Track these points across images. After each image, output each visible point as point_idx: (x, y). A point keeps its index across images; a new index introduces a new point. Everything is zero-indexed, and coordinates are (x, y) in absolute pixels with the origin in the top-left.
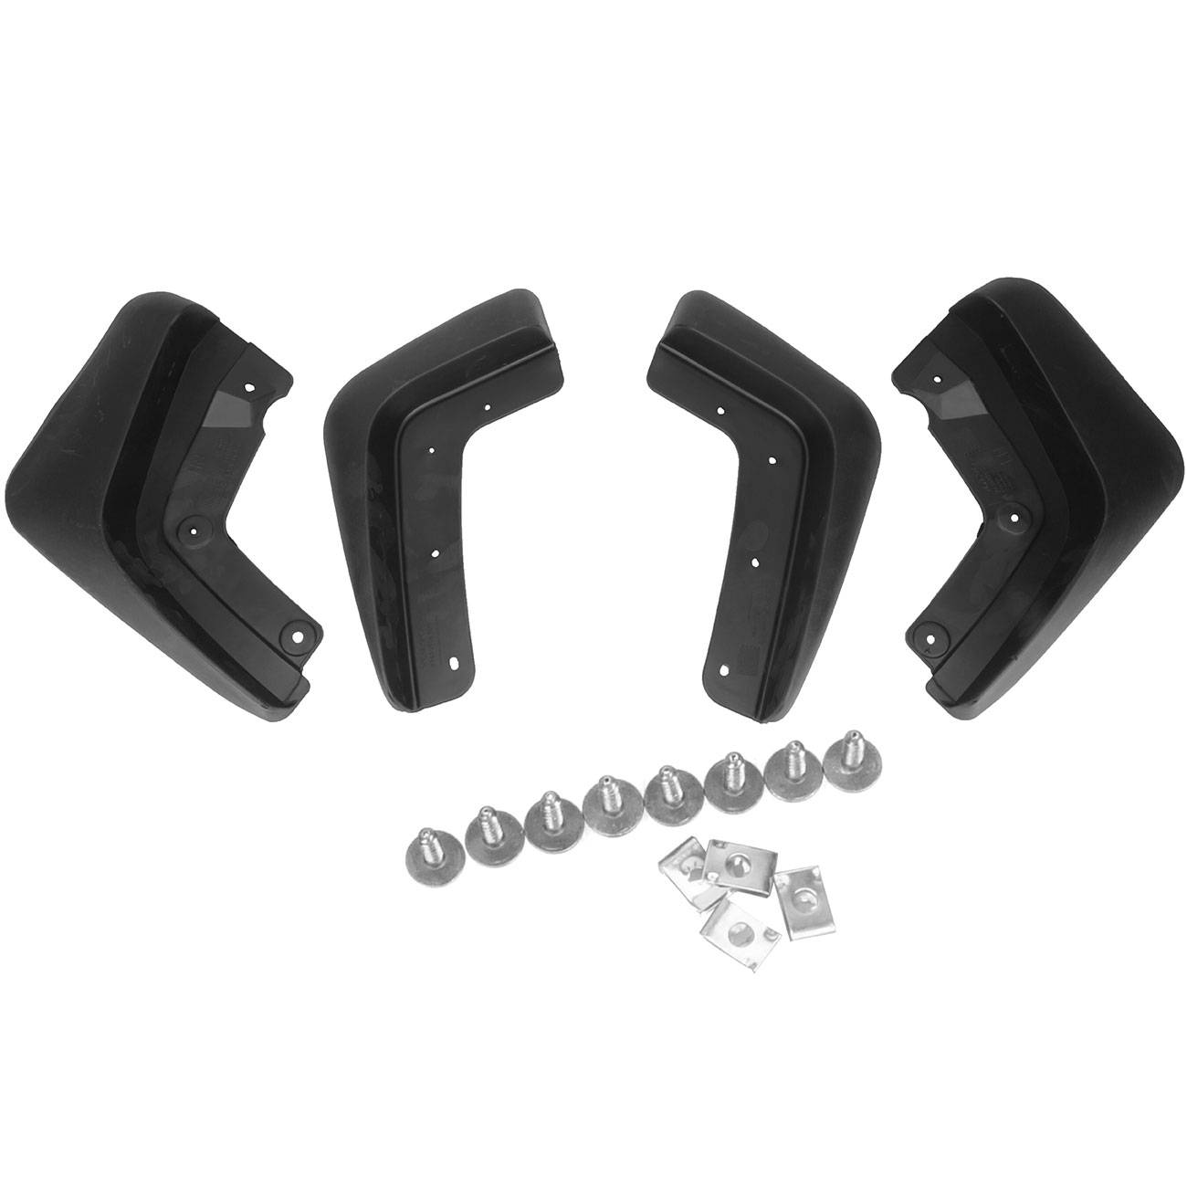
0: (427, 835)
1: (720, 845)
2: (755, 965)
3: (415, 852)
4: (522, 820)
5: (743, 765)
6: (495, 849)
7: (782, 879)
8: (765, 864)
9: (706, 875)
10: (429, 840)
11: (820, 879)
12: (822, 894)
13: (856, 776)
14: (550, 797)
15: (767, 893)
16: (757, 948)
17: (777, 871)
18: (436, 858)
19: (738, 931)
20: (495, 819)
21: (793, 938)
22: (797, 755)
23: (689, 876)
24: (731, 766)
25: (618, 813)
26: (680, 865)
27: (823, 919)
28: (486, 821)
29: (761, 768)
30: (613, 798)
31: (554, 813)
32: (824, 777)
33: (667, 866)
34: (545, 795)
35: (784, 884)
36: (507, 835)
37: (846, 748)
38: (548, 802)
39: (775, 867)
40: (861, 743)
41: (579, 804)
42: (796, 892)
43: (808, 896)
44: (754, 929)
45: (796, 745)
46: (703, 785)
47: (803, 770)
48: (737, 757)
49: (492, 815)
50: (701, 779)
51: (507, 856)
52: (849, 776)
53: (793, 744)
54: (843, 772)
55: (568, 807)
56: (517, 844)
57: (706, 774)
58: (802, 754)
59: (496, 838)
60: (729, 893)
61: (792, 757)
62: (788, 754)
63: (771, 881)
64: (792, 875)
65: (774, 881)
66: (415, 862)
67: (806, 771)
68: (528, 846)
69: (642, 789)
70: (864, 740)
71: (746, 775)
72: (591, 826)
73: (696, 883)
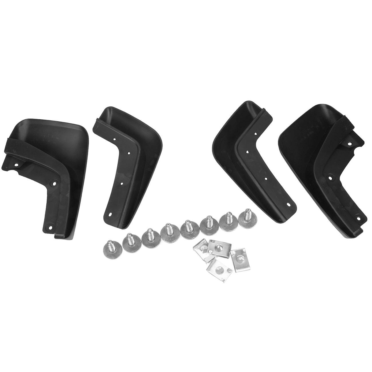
0: (110, 242)
1: (213, 241)
2: (224, 280)
3: (106, 248)
4: (141, 238)
5: (212, 220)
6: (132, 247)
7: (233, 252)
8: (227, 247)
9: (208, 252)
10: (111, 244)
11: (245, 253)
12: (246, 257)
13: (248, 223)
14: (150, 230)
15: (228, 257)
16: (225, 275)
17: (231, 250)
18: (113, 250)
19: (219, 269)
20: (132, 237)
21: (236, 271)
22: (230, 217)
23: (203, 251)
24: (208, 220)
25: (172, 235)
26: (200, 248)
27: (246, 265)
28: (129, 238)
29: (218, 221)
30: (170, 231)
31: (151, 236)
32: (239, 224)
33: (196, 248)
34: (148, 229)
35: (234, 254)
36: (136, 242)
37: (246, 214)
38: (149, 232)
39: (231, 249)
40: (250, 213)
41: (159, 232)
42: (238, 257)
43: (241, 258)
44: (224, 269)
45: (229, 213)
46: (199, 226)
47: (232, 222)
48: (210, 217)
49: (131, 236)
50: (199, 224)
51: (136, 249)
52: (246, 223)
53: (228, 213)
54: (245, 222)
55: (156, 233)
56: (139, 246)
57: (200, 223)
58: (231, 216)
59: (132, 243)
60: (216, 257)
61: (228, 217)
62: (227, 216)
63: (229, 253)
64: (236, 251)
65: (230, 253)
66: (106, 251)
67: (233, 222)
68: (143, 246)
69: (180, 228)
70: (251, 212)
71: (213, 223)
72: (163, 239)
73: (205, 254)
